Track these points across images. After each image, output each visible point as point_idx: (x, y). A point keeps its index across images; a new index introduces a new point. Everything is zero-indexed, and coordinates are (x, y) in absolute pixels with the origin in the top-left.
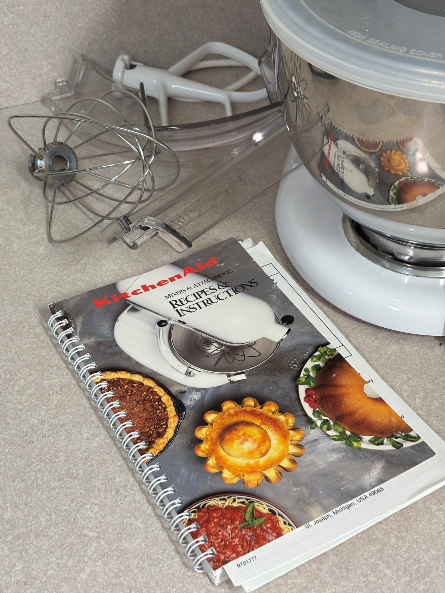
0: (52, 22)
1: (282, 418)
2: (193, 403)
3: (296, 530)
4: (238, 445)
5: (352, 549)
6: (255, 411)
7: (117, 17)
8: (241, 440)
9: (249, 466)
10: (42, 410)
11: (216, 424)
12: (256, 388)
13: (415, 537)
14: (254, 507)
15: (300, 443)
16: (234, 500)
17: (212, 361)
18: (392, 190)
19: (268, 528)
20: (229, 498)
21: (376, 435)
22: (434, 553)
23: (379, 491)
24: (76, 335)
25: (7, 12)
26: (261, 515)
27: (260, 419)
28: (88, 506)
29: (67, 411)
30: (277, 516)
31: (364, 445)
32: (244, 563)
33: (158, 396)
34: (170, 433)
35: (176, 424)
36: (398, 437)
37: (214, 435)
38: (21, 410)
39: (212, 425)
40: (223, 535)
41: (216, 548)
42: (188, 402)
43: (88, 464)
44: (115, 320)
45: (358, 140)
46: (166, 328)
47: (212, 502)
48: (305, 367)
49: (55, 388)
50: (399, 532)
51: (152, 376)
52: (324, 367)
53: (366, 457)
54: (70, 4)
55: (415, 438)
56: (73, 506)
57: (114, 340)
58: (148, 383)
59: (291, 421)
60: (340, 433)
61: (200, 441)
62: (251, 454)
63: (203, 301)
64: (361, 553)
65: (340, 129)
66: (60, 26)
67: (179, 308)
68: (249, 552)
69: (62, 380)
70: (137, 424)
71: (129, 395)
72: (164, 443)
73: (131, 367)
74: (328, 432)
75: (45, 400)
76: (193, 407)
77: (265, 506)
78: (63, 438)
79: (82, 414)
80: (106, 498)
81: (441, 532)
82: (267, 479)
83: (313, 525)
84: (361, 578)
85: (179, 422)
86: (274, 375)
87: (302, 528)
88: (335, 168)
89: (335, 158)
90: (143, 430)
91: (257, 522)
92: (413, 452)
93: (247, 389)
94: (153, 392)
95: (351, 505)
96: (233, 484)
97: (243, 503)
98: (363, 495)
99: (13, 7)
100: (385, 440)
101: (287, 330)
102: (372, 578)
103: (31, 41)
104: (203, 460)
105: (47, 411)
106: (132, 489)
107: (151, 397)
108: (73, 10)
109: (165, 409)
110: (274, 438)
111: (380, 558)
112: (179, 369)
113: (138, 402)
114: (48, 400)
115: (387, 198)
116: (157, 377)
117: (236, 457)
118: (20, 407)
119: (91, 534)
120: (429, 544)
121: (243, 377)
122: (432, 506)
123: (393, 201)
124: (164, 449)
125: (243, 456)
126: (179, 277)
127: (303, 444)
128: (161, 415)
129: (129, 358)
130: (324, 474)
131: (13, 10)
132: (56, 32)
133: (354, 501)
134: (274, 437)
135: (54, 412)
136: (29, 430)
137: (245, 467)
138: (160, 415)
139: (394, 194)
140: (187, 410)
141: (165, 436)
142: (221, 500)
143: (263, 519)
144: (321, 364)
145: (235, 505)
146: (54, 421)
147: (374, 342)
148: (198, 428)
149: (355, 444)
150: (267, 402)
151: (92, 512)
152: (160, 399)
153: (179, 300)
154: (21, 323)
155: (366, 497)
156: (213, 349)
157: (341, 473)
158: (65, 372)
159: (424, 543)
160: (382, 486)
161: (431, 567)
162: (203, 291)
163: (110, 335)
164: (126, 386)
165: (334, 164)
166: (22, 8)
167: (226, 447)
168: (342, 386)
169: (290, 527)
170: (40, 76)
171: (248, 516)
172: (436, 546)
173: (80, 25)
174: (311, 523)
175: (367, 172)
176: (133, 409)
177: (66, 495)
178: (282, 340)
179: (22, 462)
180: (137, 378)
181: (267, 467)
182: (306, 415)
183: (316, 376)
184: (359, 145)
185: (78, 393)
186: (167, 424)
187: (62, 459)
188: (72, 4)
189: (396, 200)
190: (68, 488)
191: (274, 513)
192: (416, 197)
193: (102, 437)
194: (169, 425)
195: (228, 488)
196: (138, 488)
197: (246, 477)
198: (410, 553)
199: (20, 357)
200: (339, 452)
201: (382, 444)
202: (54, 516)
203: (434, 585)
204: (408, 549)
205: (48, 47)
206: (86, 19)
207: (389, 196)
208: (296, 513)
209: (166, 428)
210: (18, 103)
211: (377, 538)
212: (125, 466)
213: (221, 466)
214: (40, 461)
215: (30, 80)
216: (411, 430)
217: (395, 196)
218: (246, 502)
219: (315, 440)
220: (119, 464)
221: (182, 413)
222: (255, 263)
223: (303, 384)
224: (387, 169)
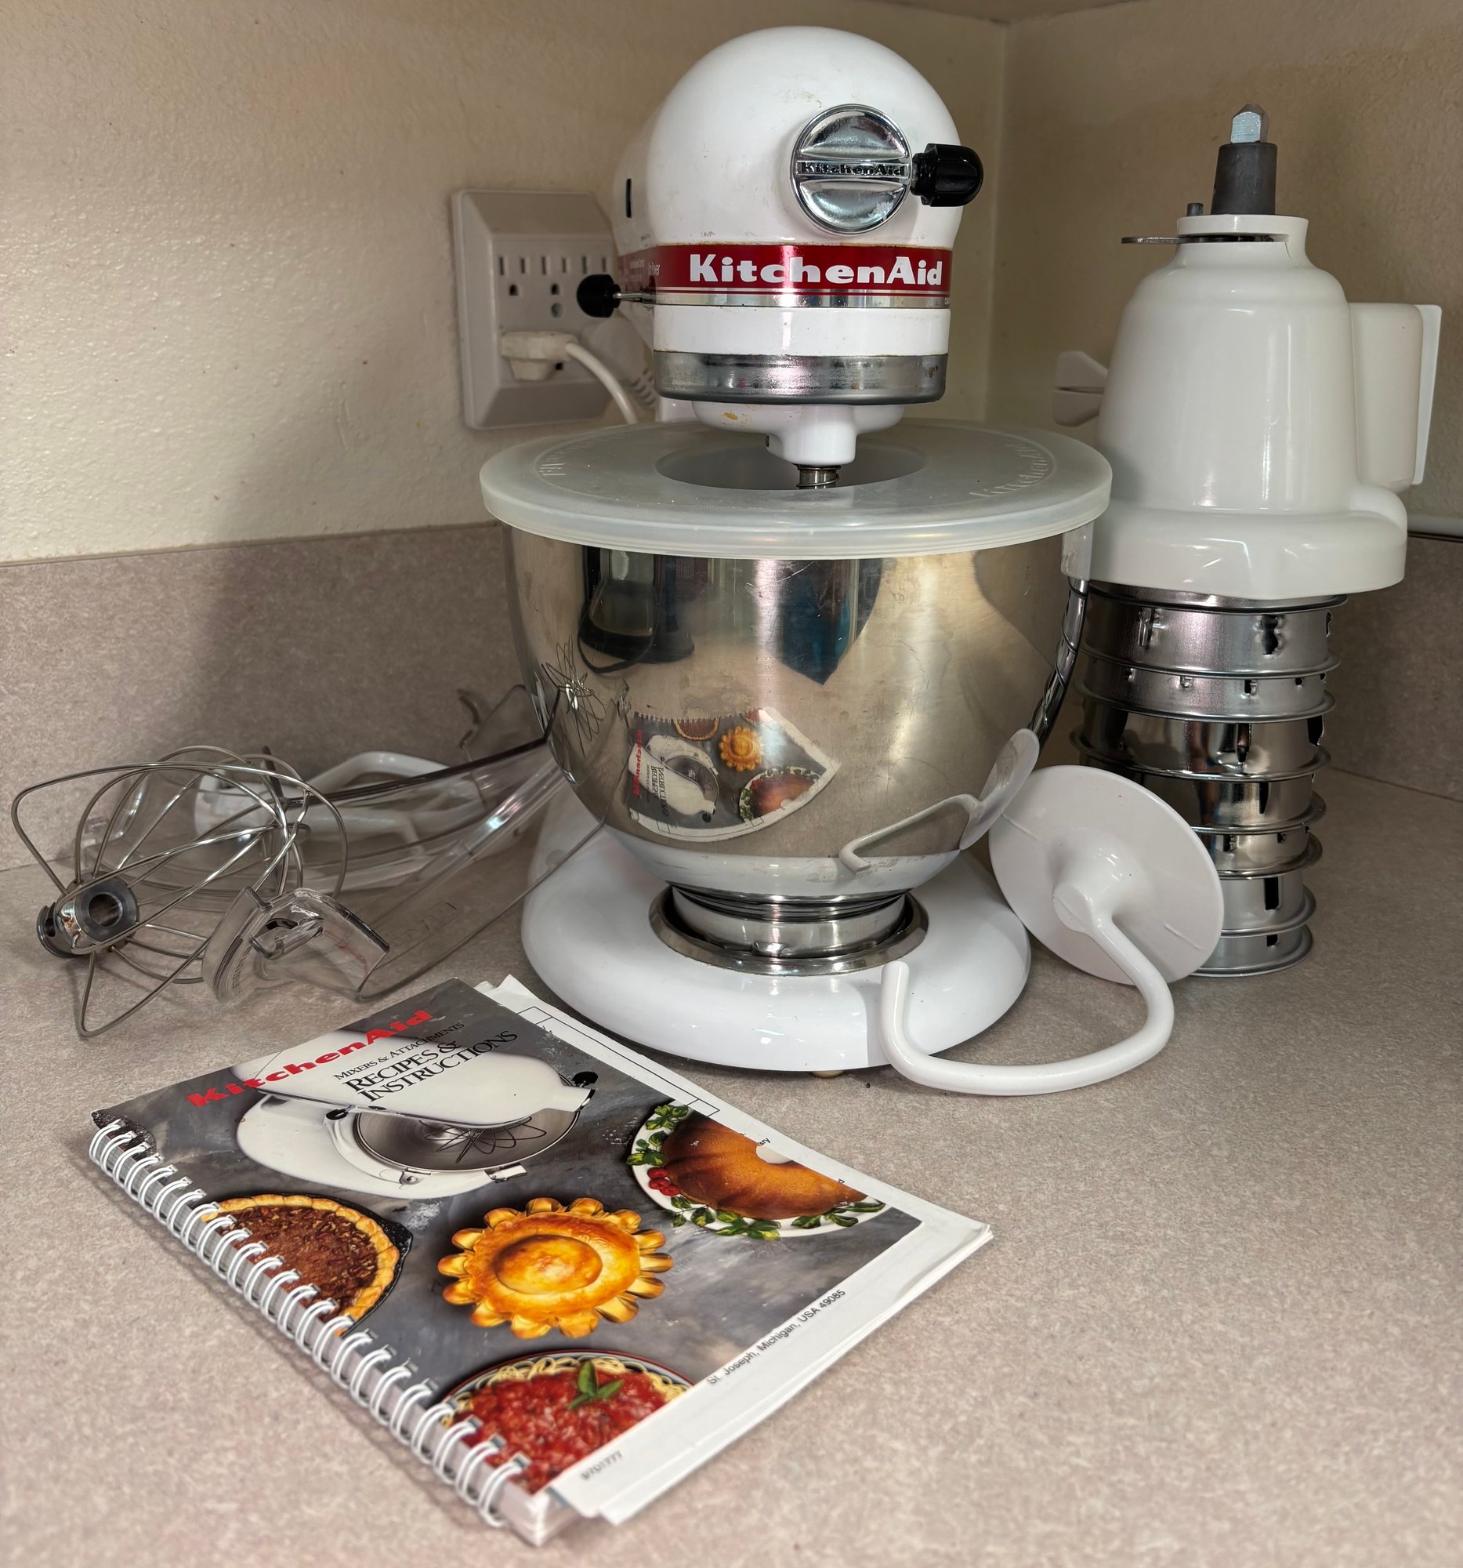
0: (87, 713)
1: (613, 1219)
2: (425, 1222)
3: (693, 1391)
4: (535, 1273)
5: (813, 1419)
6: (555, 1216)
7: (205, 706)
8: (538, 1265)
9: (565, 1302)
10: (82, 1303)
11: (481, 1247)
12: (549, 1182)
13: (929, 1375)
14: (593, 1370)
15: (660, 1251)
16: (548, 1364)
17: (452, 1156)
18: (743, 798)
19: (632, 1396)
20: (535, 1362)
21: (802, 1214)
22: (974, 1394)
23: (836, 1296)
24: (155, 1152)
25: (5, 691)
26: (611, 1378)
27: (569, 1227)
28: (210, 1456)
29: (143, 1295)
30: (646, 1373)
31: (783, 1234)
32: (597, 1469)
33: (347, 1222)
34: (384, 1277)
35: (395, 1261)
36: (843, 1211)
37: (481, 1265)
38: (34, 1310)
39: (472, 1250)
40: (537, 1427)
41: (526, 1453)
42: (413, 1223)
43: (201, 1379)
44: (239, 1119)
46: (347, 1122)
47: (499, 1376)
48: (638, 1138)
49: (112, 1262)
50: (894, 1373)
51: (330, 1193)
52: (672, 1134)
53: (794, 1250)
54: (121, 681)
55: (876, 1206)
56: (172, 1461)
57: (239, 1150)
58: (321, 1205)
59: (633, 1221)
60: (733, 1223)
61: (453, 1280)
62: (564, 1283)
63: (413, 1074)
64: (832, 1422)
65: (652, 719)
66: (101, 719)
67: (367, 1089)
68: (601, 1444)
69: (125, 1245)
70: (309, 1273)
71: (285, 1230)
72: (375, 1294)
73: (282, 1187)
74: (709, 1226)
75: (90, 1286)
76: (426, 1230)
77: (616, 1362)
78: (136, 1342)
79: (178, 1294)
80: (250, 1433)
81: (975, 1356)
82: (608, 1317)
83: (725, 1377)
84: (848, 1467)
85: (401, 1256)
86: (580, 1159)
87: (703, 1385)
89: (648, 774)
90: (324, 1281)
91: (606, 1392)
92: (879, 1226)
93: (534, 1186)
94: (336, 1217)
95: (790, 1329)
96: (540, 1338)
97: (568, 1365)
98: (808, 1309)
99: (17, 683)
100: (822, 1219)
101: (588, 1092)
102: (869, 1463)
103: (46, 745)
104: (467, 1310)
105: (95, 1303)
106: (309, 1407)
107: (334, 1226)
108: (126, 692)
109: (367, 1240)
110: (606, 1252)
111: (874, 1423)
112: (384, 1176)
113: (307, 1238)
114: (97, 1284)
115: (735, 811)
116: (339, 1195)
117: (536, 1293)
118: (30, 1305)
119: (223, 1507)
120: (960, 1382)
121: (519, 1170)
122: (940, 1319)
123: (746, 816)
124: (376, 1303)
125: (549, 1288)
126: (359, 1046)
127: (665, 1252)
128: (361, 1252)
129: (276, 1174)
130: (721, 1290)
131: (16, 689)
132: (92, 730)
133: (793, 1320)
134: (606, 1250)
135: (111, 1301)
136: (55, 1342)
137: (558, 1305)
138: (357, 1251)
139: (747, 803)
140: (416, 1236)
141: (375, 1283)
142: (518, 1368)
143: (618, 1385)
144: (667, 1131)
145: (552, 1371)
146: (112, 1316)
147: (751, 1099)
148: (443, 1260)
149: (768, 1234)
150: (578, 1200)
151: (220, 1464)
152: (353, 1227)
153: (366, 1078)
154: (27, 1167)
155: (815, 1311)
156: (447, 1138)
157: (755, 1283)
158: (132, 1232)
159: (951, 1381)
160: (840, 1287)
161: (978, 1419)
162: (410, 1060)
163: (230, 1144)
164: (276, 1217)
165: (648, 782)
166: (33, 685)
167: (510, 1281)
168: (715, 1156)
169: (678, 1388)
170: (58, 812)
171: (584, 1385)
172: (974, 1382)
173: (137, 719)
174: (719, 1373)
175: (701, 779)
176: (296, 1250)
177: (154, 1445)
178: (582, 1107)
179: (42, 1402)
180: (297, 1201)
181: (604, 1298)
182: (659, 1207)
183: (662, 1149)
185: (164, 1261)
186: (375, 1264)
187: (138, 1380)
188: (126, 681)
189: (752, 812)
190: (157, 1431)
191: (637, 1370)
193: (228, 1327)
194: (380, 1265)
195: (530, 1346)
196: (324, 1400)
197: (564, 1322)
198: (928, 1403)
199: (26, 1222)
200: (741, 1251)
201: (817, 1224)
202: (127, 1489)
203: (997, 1449)
204: (922, 1396)
205: (77, 758)
206: (149, 708)
207: (739, 808)
208: (684, 1361)
209: (376, 1269)
210: (10, 865)
211: (855, 1391)
212: (288, 1369)
213: (506, 1312)
214: (86, 1393)
215: (38, 820)
216: (865, 1196)
217: (749, 807)
218: (574, 1362)
219: (688, 1242)
220: (274, 1366)
221: (404, 1241)
222: (504, 1009)
223: (640, 1163)
224: (730, 765)
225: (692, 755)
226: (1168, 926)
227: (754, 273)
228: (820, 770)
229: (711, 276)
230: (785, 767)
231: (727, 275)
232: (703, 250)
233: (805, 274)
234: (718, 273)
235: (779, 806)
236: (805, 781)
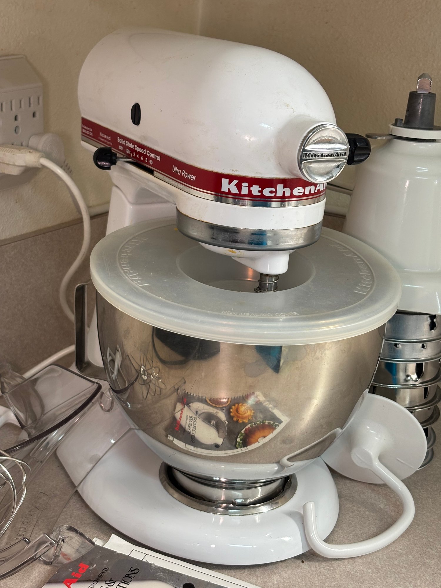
18: (239, 437)
45: (210, 400)
65: (193, 395)
88: (187, 427)
89: (187, 420)
115: (234, 443)
123: (239, 446)
139: (241, 440)
165: (186, 425)
175: (218, 426)
184: (211, 404)
189: (242, 444)
192: (258, 440)
217: (241, 442)
222: (121, 554)
224: (235, 419)
225: (215, 412)
226: (398, 459)
227: (259, 191)
228: (280, 422)
229: (235, 190)
230: (263, 421)
231: (245, 190)
232: (231, 178)
233: (284, 192)
234: (240, 190)
235: (257, 441)
236: (272, 428)
